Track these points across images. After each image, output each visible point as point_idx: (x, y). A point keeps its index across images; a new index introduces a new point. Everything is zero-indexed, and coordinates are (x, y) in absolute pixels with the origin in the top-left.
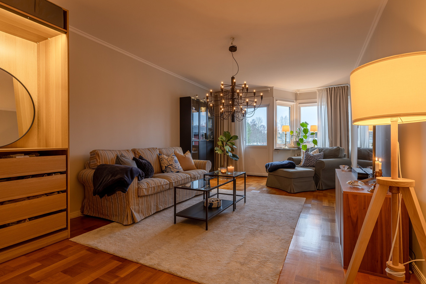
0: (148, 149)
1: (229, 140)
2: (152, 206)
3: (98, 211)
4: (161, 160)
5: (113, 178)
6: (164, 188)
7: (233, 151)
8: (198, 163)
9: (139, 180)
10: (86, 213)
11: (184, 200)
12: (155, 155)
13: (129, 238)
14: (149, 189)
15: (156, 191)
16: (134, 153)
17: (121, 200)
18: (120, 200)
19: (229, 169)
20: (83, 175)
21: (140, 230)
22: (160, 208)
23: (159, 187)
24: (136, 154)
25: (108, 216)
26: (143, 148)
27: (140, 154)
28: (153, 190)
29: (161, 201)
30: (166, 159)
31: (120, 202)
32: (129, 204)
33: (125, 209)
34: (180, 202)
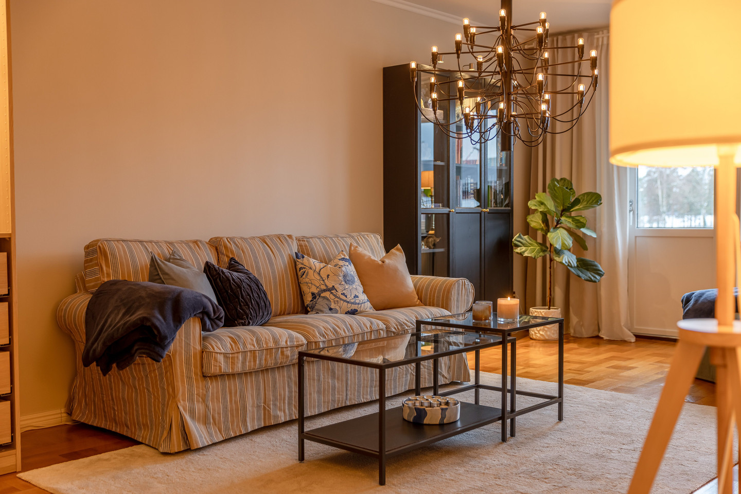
0: (263, 240)
1: (565, 210)
2: (249, 408)
3: (105, 412)
4: (300, 274)
5: (127, 318)
6: (287, 357)
7: (585, 248)
8: (429, 285)
9: (204, 328)
10: (79, 417)
11: (363, 400)
12: (282, 256)
13: (159, 485)
14: (237, 357)
15: (260, 363)
16: (214, 251)
17: (156, 382)
18: (152, 382)
19: (500, 305)
20: (66, 310)
21: (199, 467)
22: (276, 417)
23: (271, 353)
24: (223, 254)
25: (127, 427)
26: (245, 237)
27: (232, 252)
28: (250, 362)
29: (280, 395)
30: (317, 270)
31: (153, 388)
32: (174, 396)
33: (165, 409)
34: (348, 404)
